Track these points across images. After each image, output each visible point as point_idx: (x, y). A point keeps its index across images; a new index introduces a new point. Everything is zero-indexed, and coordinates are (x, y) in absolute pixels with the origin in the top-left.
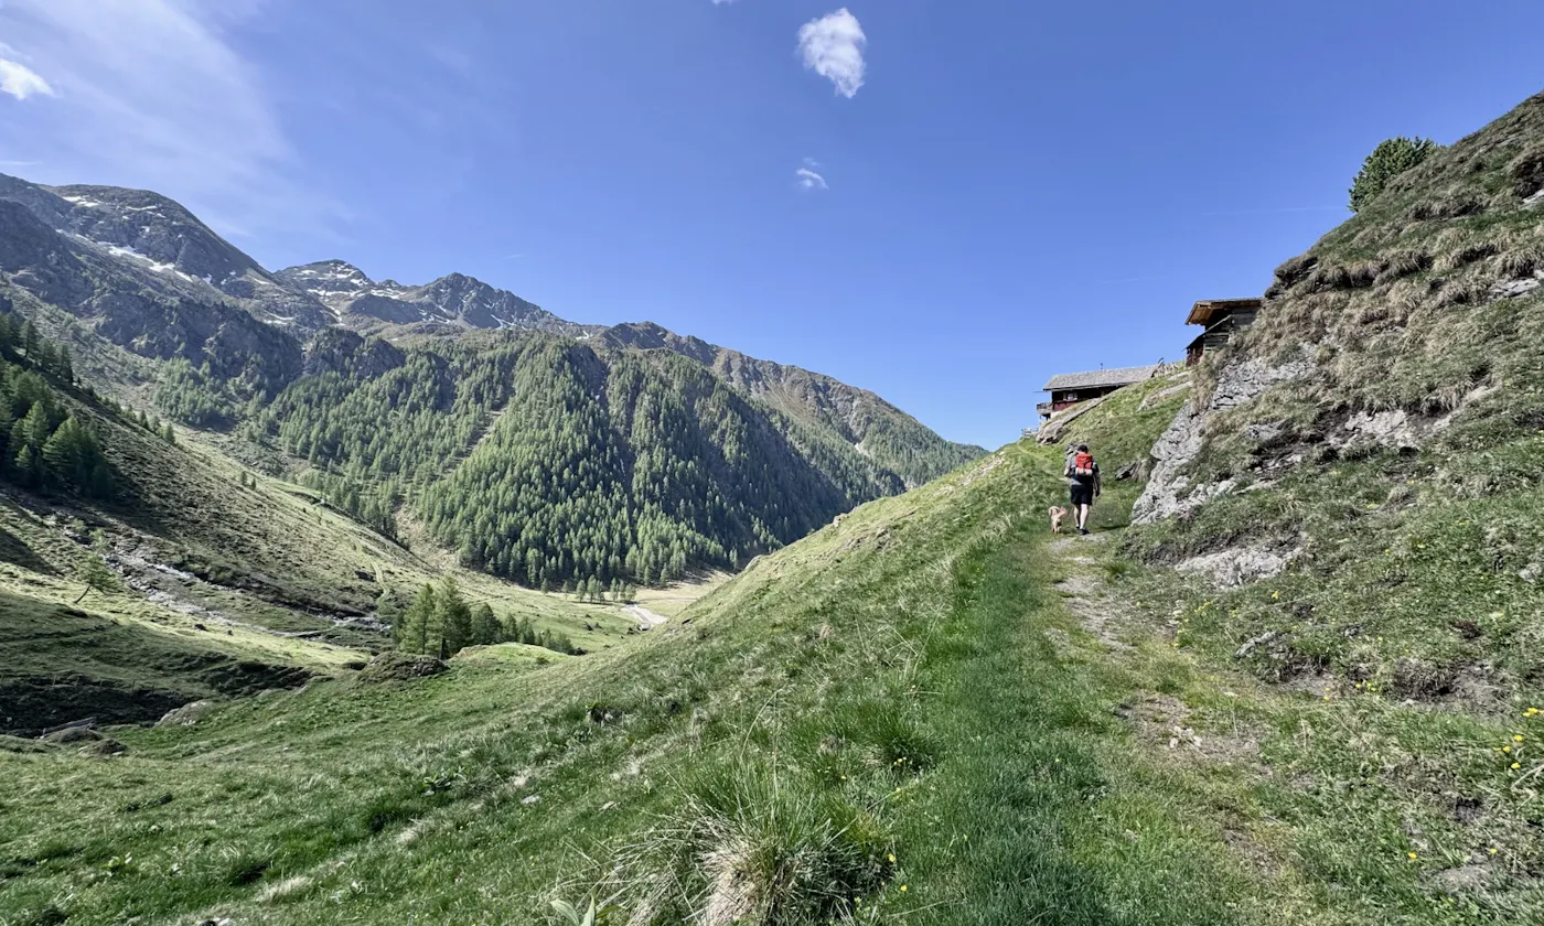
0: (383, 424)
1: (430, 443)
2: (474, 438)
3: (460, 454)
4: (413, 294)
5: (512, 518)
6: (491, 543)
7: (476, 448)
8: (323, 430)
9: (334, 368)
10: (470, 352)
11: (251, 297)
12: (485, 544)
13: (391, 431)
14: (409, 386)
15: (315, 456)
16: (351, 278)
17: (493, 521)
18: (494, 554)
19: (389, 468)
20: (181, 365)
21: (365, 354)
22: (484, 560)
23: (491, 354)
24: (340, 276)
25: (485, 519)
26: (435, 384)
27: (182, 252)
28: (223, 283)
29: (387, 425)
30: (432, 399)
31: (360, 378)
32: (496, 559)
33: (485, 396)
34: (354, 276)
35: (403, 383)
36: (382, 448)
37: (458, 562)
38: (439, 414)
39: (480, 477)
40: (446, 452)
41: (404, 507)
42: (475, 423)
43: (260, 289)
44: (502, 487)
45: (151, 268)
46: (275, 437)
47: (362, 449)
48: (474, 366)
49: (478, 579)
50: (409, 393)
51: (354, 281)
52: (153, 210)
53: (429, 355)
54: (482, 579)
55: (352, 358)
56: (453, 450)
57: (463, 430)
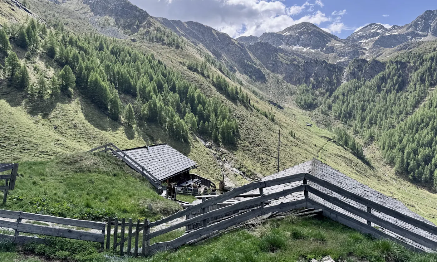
0: (372, 101)
1: (393, 109)
2: (416, 105)
3: (407, 114)
4: (404, 29)
5: (427, 151)
6: (411, 164)
7: (417, 110)
8: (347, 107)
9: (355, 77)
10: (420, 56)
11: (333, 52)
12: (408, 164)
13: (376, 104)
14: (386, 80)
15: (343, 118)
16: (377, 30)
17: (415, 152)
18: (413, 170)
19: (372, 122)
20: (303, 86)
21: (368, 68)
22: (408, 173)
23: (432, 54)
24: (372, 31)
25: (410, 150)
26: (399, 77)
27: (312, 41)
28: (324, 49)
29: (374, 102)
30: (397, 85)
31: (365, 80)
32: (414, 173)
33: (426, 79)
34: (379, 29)
35: (383, 79)
36: (370, 113)
37: (394, 172)
38: (400, 93)
39: (413, 126)
40: (401, 112)
41: (374, 143)
42: (419, 96)
43: (336, 48)
44: (425, 132)
45: (303, 51)
46: (330, 111)
47: (362, 114)
48: (421, 64)
49: (403, 183)
50: (386, 84)
51: (378, 31)
52: (304, 29)
53: (397, 62)
54: (406, 183)
55: (362, 71)
56: (404, 112)
57: (412, 100)
